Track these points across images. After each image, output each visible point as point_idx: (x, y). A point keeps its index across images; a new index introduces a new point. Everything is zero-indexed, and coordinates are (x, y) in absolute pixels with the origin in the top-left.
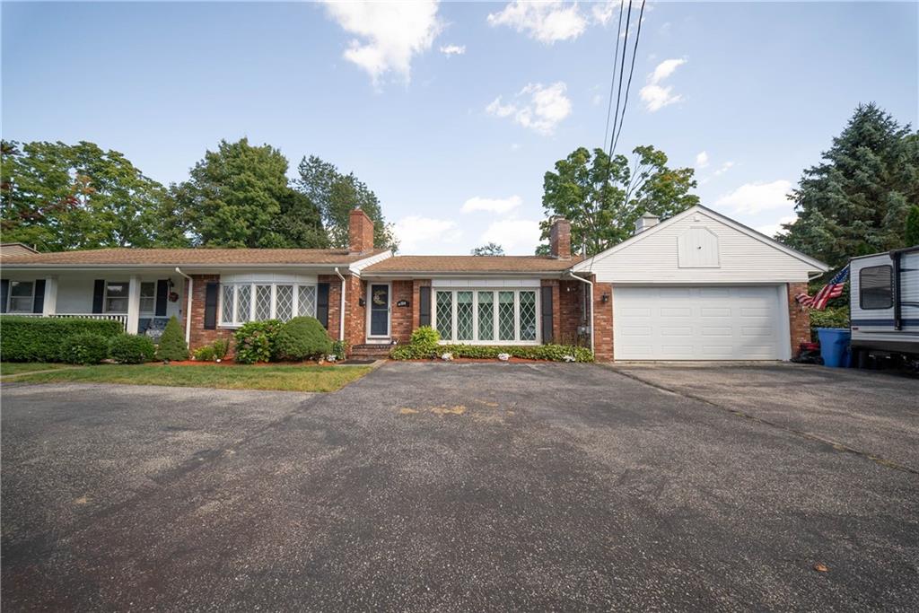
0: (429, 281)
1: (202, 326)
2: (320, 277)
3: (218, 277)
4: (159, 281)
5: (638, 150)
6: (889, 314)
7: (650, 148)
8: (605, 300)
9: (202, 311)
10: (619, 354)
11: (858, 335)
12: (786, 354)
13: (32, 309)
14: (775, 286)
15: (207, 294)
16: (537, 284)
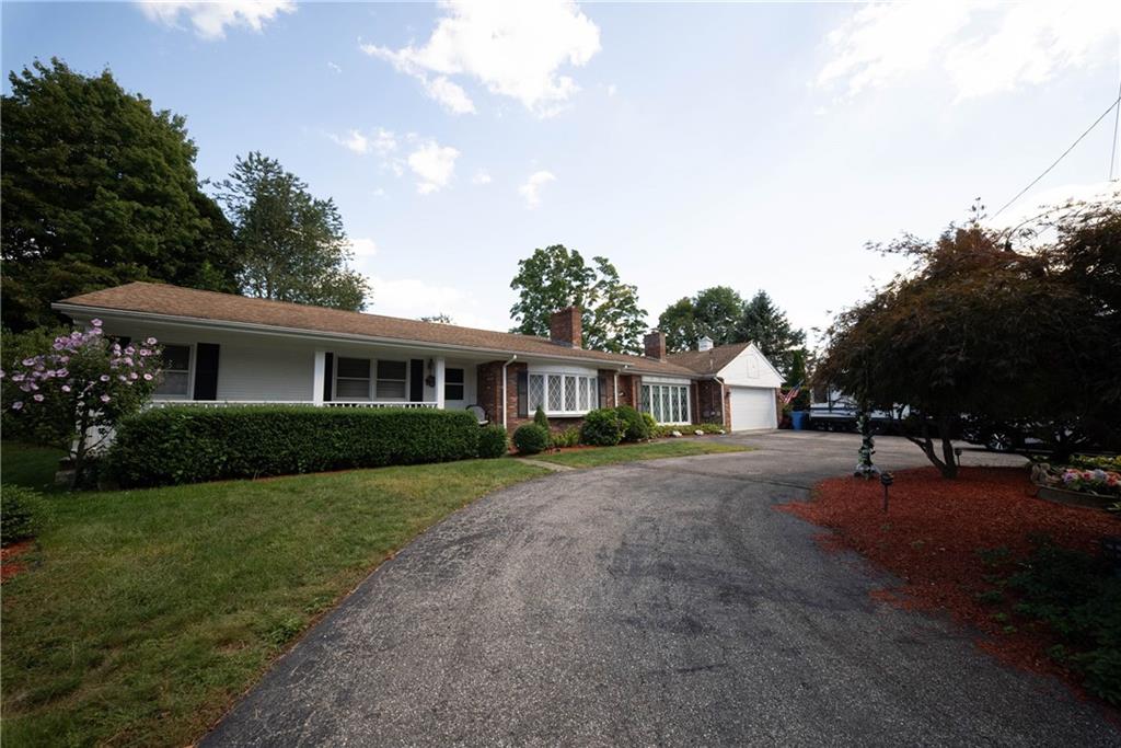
0: (640, 376)
1: (515, 414)
2: (599, 371)
3: (526, 364)
4: (412, 361)
5: (598, 259)
6: (826, 405)
7: (606, 260)
8: (728, 394)
9: (515, 399)
10: (733, 429)
11: (814, 414)
12: (776, 426)
13: (192, 396)
14: (770, 389)
15: (518, 382)
16: (689, 382)
